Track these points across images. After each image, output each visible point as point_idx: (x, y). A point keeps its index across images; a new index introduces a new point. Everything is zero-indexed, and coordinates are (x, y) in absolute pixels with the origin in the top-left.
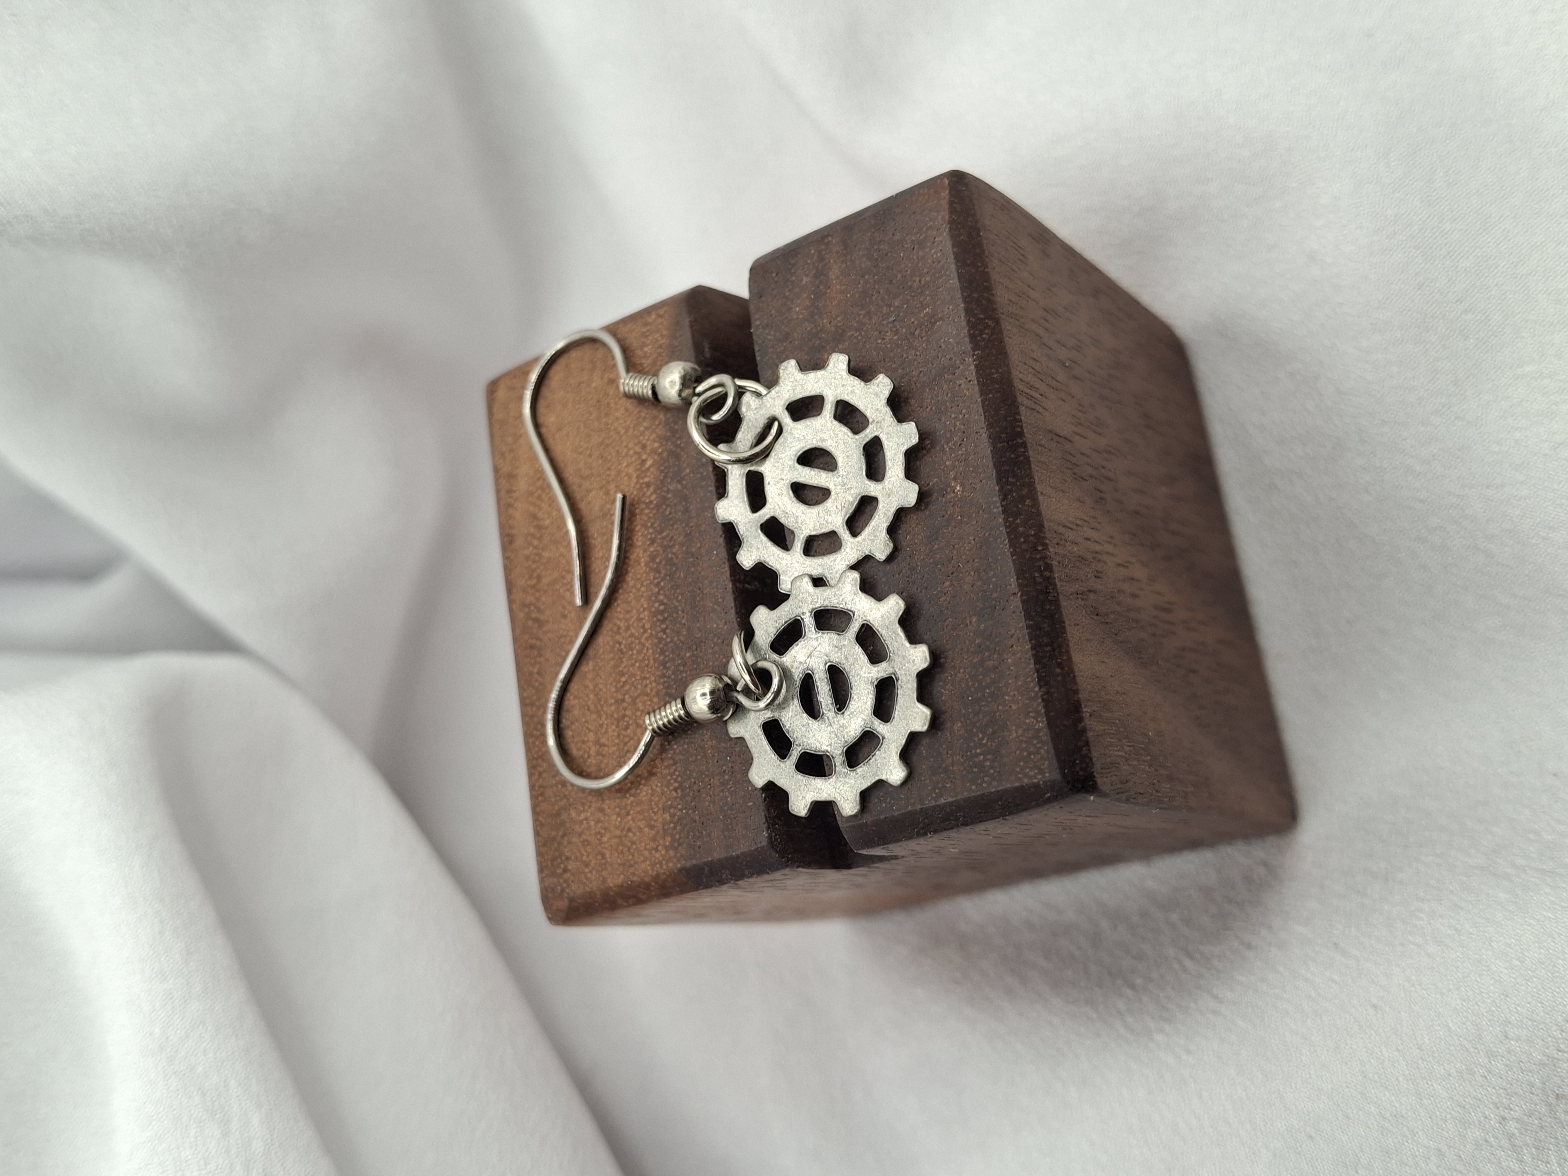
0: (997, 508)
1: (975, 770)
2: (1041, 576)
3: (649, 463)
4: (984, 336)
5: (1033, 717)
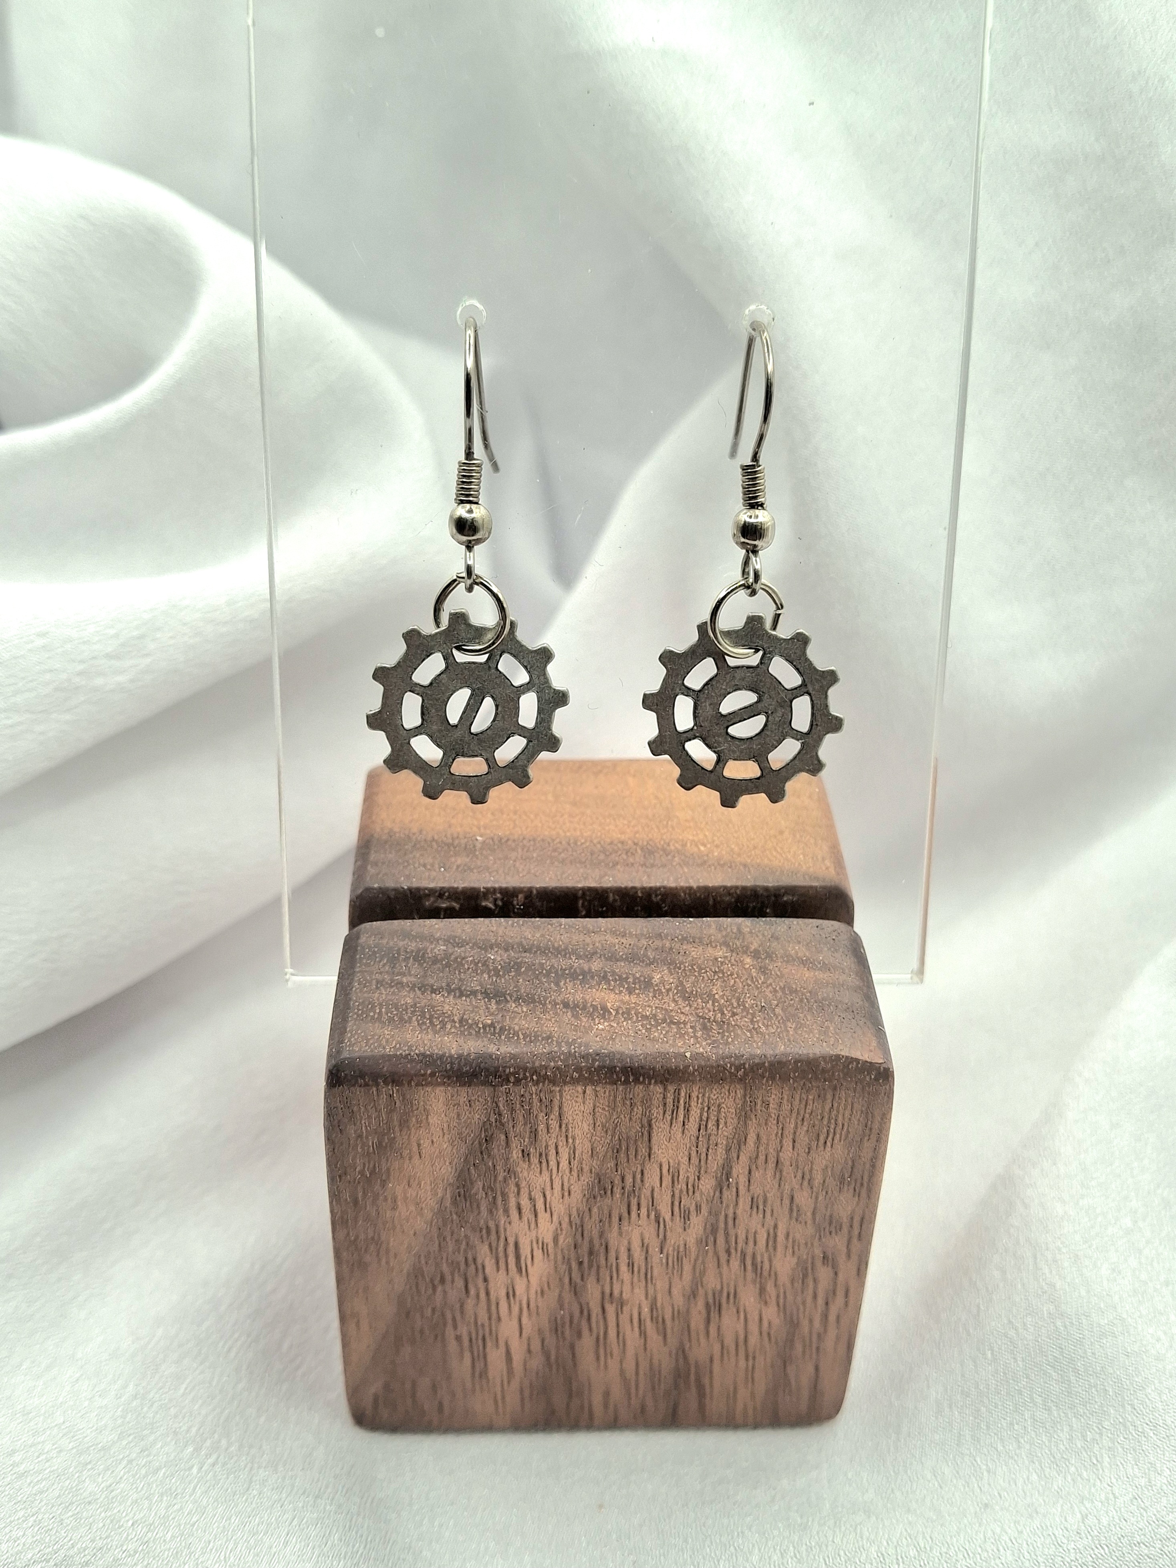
0: (574, 1049)
1: (370, 1006)
3: (702, 848)
5: (395, 1046)
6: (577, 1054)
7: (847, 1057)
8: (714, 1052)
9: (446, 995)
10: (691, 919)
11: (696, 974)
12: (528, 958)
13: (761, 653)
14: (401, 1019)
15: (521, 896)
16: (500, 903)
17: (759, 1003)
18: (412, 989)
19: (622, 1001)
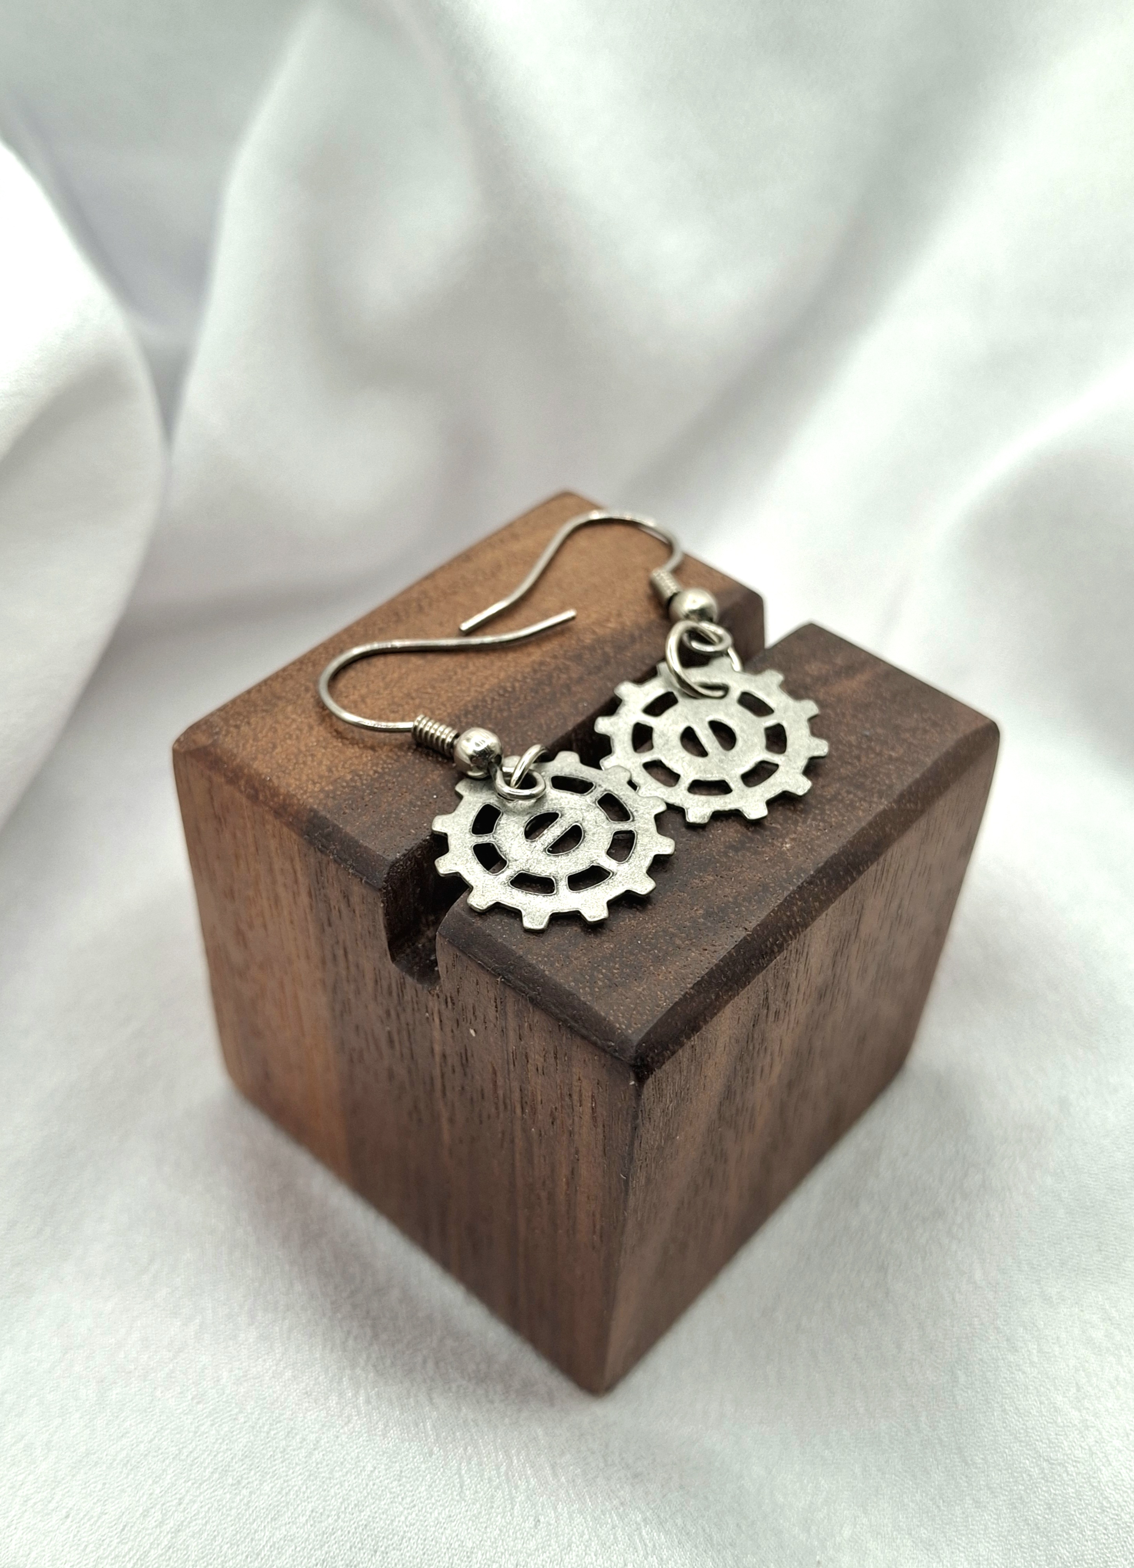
1: (587, 977)
2: (772, 944)
3: (610, 625)
4: (908, 805)
5: (665, 996)
8: (891, 800)
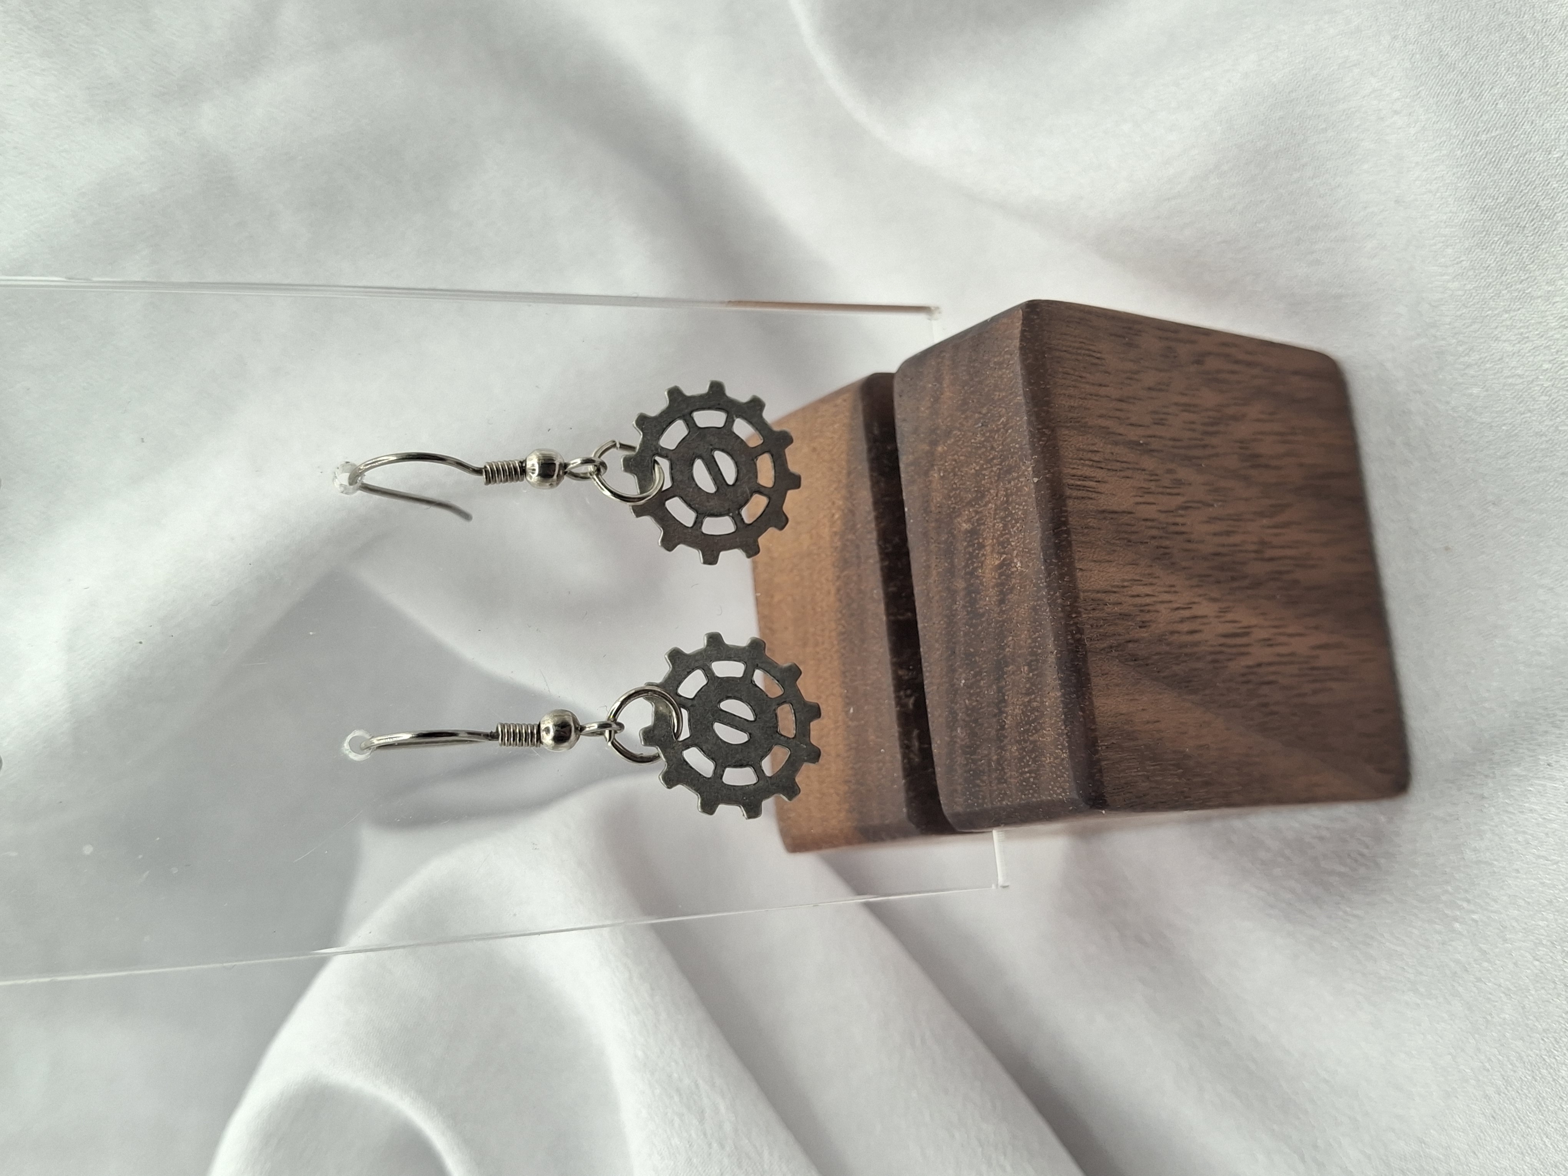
0: (1043, 583)
1: (1024, 783)
3: (837, 516)
5: (1060, 749)
6: (1048, 580)
7: (1021, 340)
8: (1030, 457)
9: (1005, 715)
10: (906, 509)
11: (958, 492)
12: (960, 649)
13: (657, 458)
14: (1033, 751)
15: (900, 672)
16: (909, 692)
17: (979, 429)
18: (1002, 748)
19: (992, 552)
